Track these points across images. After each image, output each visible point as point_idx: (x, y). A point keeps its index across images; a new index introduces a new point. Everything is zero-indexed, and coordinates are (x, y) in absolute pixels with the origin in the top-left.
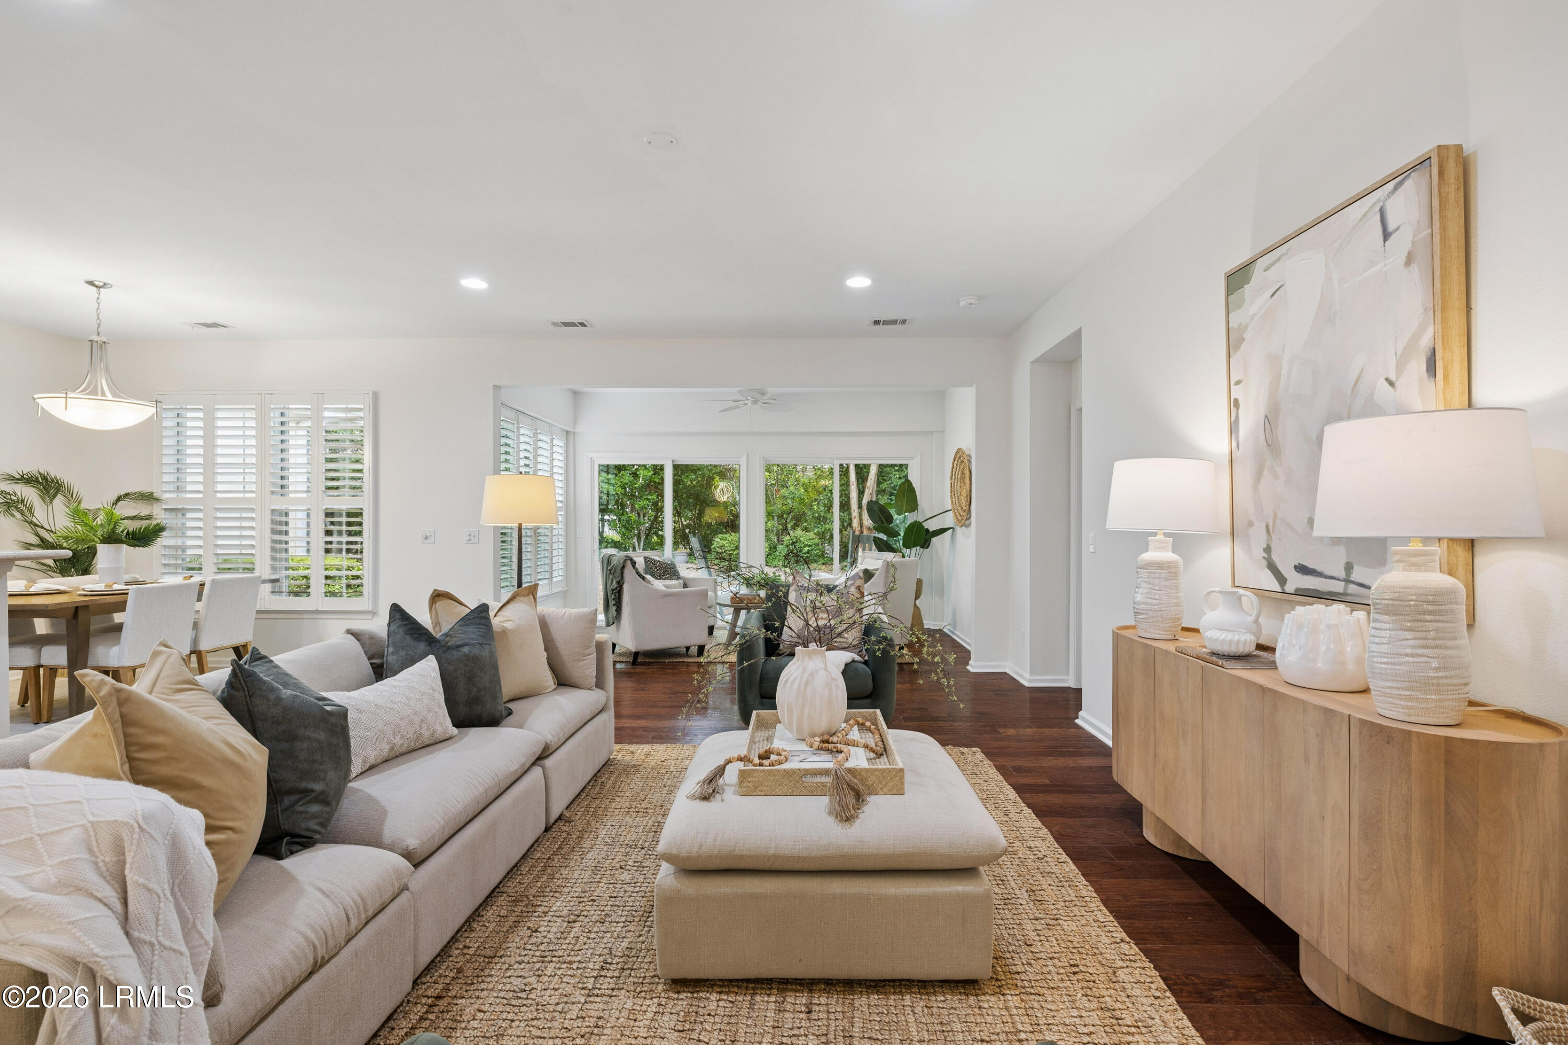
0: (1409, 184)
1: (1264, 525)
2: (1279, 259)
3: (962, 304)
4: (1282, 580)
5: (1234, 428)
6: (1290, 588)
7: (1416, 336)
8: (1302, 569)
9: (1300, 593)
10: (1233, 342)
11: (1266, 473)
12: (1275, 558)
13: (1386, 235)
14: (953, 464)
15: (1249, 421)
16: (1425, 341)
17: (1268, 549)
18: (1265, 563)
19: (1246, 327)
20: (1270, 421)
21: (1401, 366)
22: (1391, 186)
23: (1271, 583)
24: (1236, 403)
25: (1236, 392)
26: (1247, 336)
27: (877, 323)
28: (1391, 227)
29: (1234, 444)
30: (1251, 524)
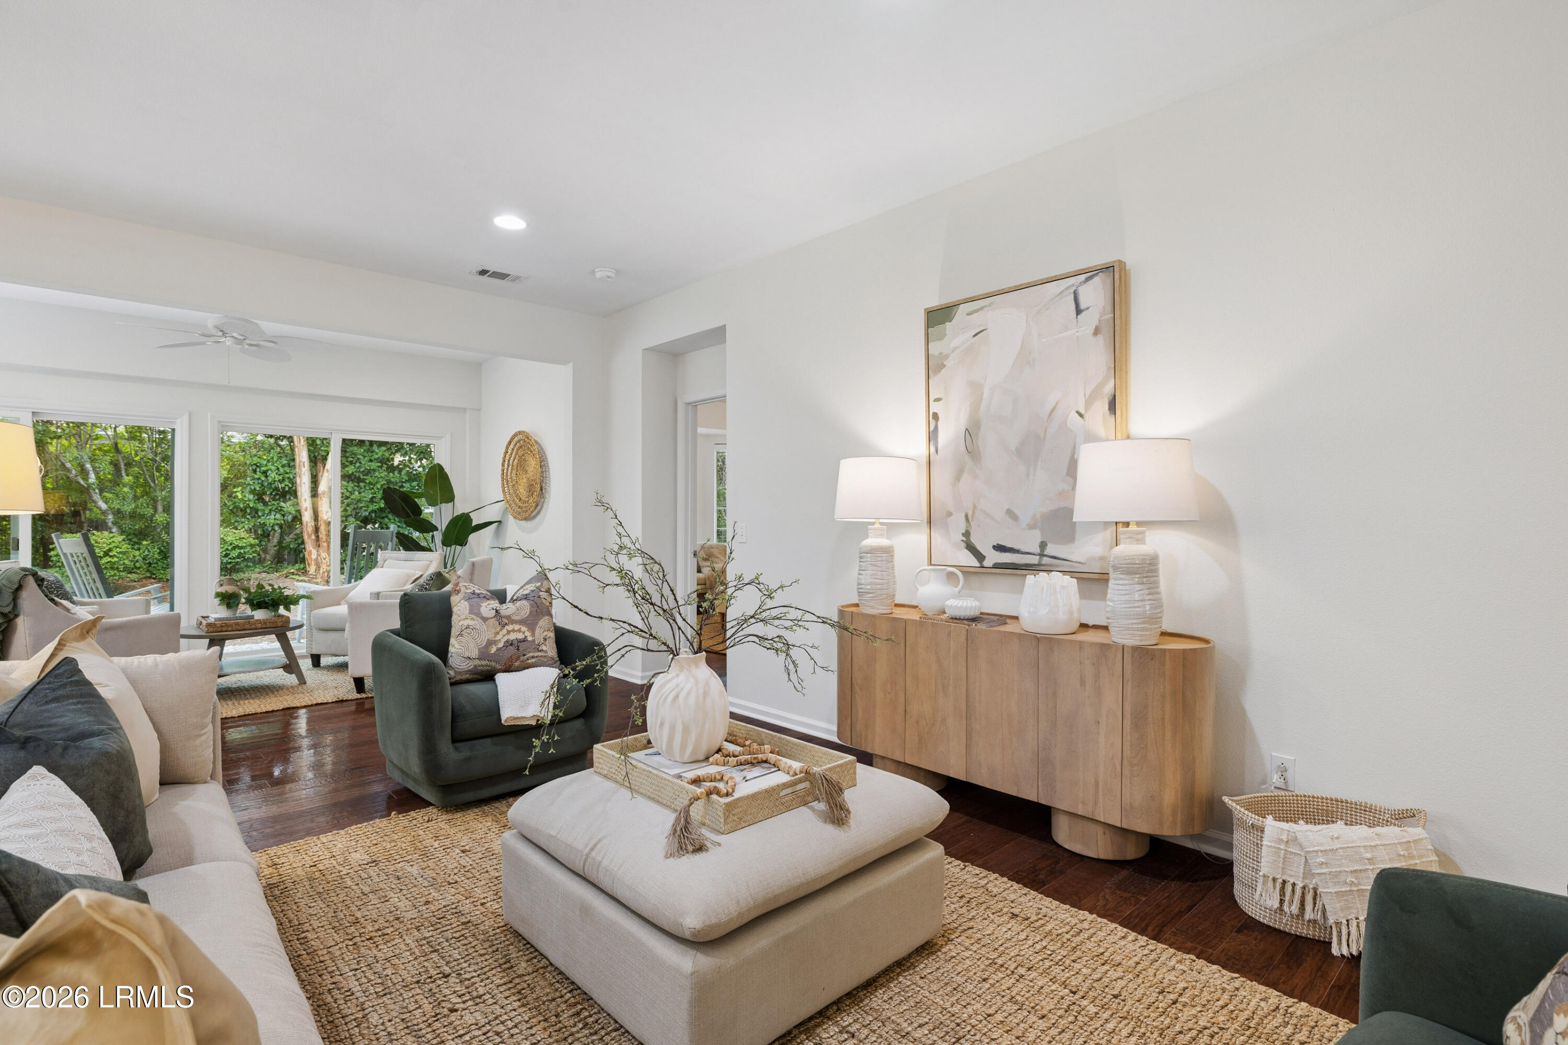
0: (1097, 280)
1: (963, 515)
2: (982, 308)
3: (598, 275)
4: (980, 557)
5: (932, 436)
6: (988, 563)
7: (1100, 386)
8: (1000, 548)
9: (997, 566)
10: (932, 366)
11: (966, 476)
12: (974, 540)
13: (1079, 311)
14: (507, 448)
15: (949, 432)
16: (1109, 388)
17: (967, 534)
18: (963, 545)
19: (947, 356)
20: (971, 433)
21: (1089, 403)
22: (1083, 277)
23: (970, 561)
24: (936, 416)
25: (934, 407)
26: (949, 363)
27: (483, 272)
28: (1082, 306)
29: (933, 449)
30: (949, 514)
